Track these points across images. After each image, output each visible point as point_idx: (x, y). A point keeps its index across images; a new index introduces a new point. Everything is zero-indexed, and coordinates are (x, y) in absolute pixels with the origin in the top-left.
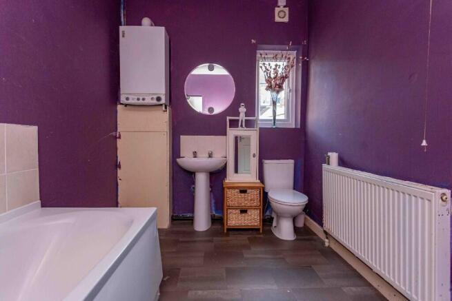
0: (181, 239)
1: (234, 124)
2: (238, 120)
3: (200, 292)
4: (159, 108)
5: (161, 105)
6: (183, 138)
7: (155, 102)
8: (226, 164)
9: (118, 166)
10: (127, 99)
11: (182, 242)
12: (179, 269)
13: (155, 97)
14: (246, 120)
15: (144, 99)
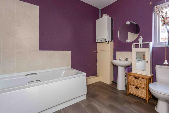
0: (109, 89)
1: (137, 46)
2: (138, 44)
3: (95, 104)
4: (106, 43)
5: (107, 41)
6: (117, 52)
7: (104, 41)
8: (132, 64)
9: (97, 61)
10: (98, 41)
11: (108, 90)
12: (98, 96)
13: (104, 39)
14: (143, 44)
15: (101, 40)
